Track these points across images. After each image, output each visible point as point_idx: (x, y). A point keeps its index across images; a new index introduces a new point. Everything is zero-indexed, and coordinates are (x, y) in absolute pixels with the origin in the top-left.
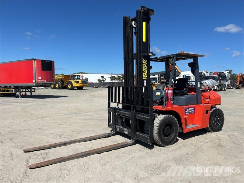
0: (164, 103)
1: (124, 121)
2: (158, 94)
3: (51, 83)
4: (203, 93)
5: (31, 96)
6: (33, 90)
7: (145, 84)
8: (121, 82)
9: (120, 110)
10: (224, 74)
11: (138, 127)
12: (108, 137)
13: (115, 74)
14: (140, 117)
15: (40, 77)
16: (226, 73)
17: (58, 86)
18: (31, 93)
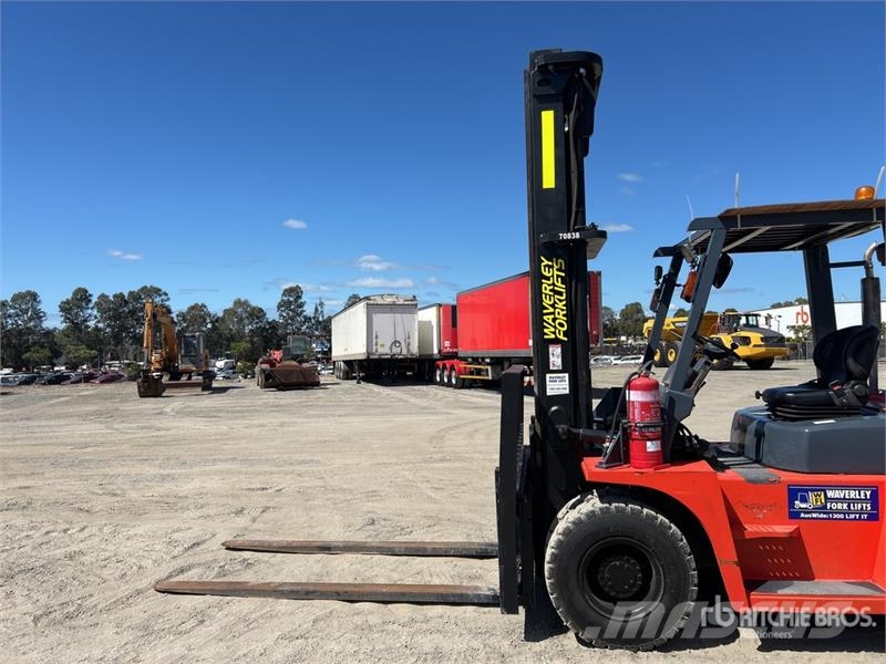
7: (556, 361)
17: (674, 355)
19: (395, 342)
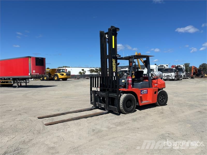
0: (127, 87)
1: (101, 99)
2: (123, 81)
3: (43, 75)
4: (153, 81)
5: (26, 86)
6: (28, 81)
7: (114, 75)
8: (98, 74)
9: (98, 92)
10: (181, 67)
11: (110, 102)
12: (91, 110)
13: (94, 68)
14: (111, 95)
15: (35, 71)
16: (182, 66)
17: (46, 78)
18: (26, 84)
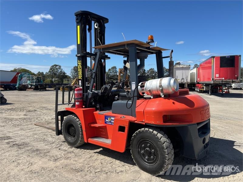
7: (80, 84)
19: (183, 78)
